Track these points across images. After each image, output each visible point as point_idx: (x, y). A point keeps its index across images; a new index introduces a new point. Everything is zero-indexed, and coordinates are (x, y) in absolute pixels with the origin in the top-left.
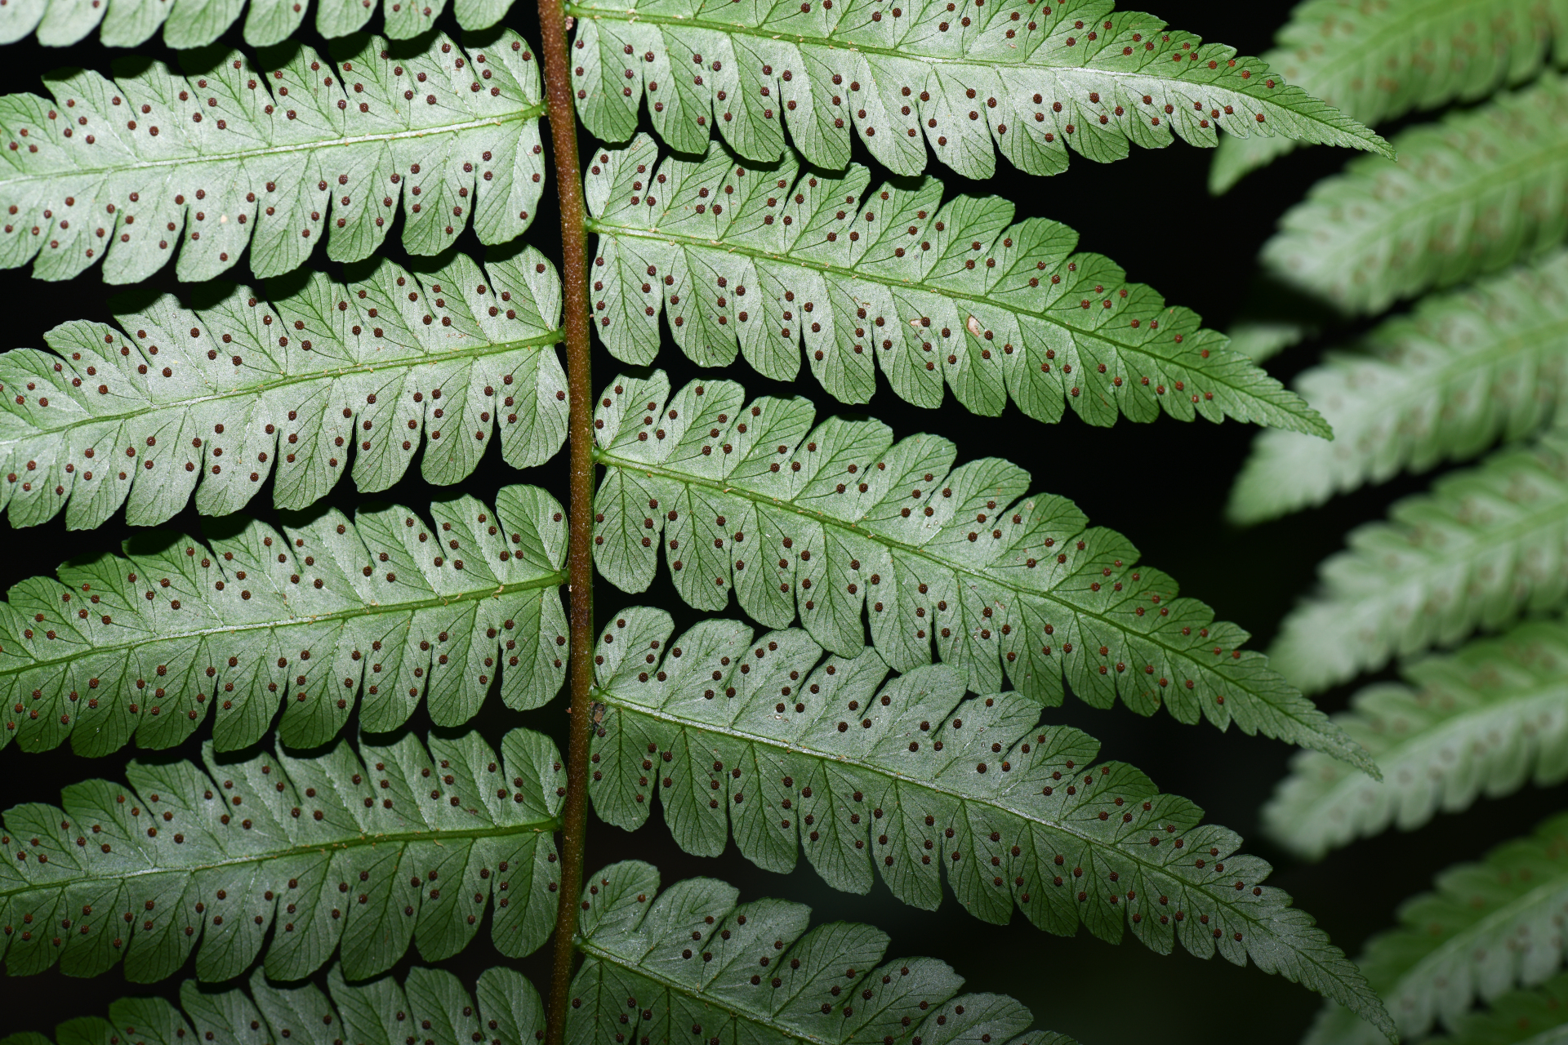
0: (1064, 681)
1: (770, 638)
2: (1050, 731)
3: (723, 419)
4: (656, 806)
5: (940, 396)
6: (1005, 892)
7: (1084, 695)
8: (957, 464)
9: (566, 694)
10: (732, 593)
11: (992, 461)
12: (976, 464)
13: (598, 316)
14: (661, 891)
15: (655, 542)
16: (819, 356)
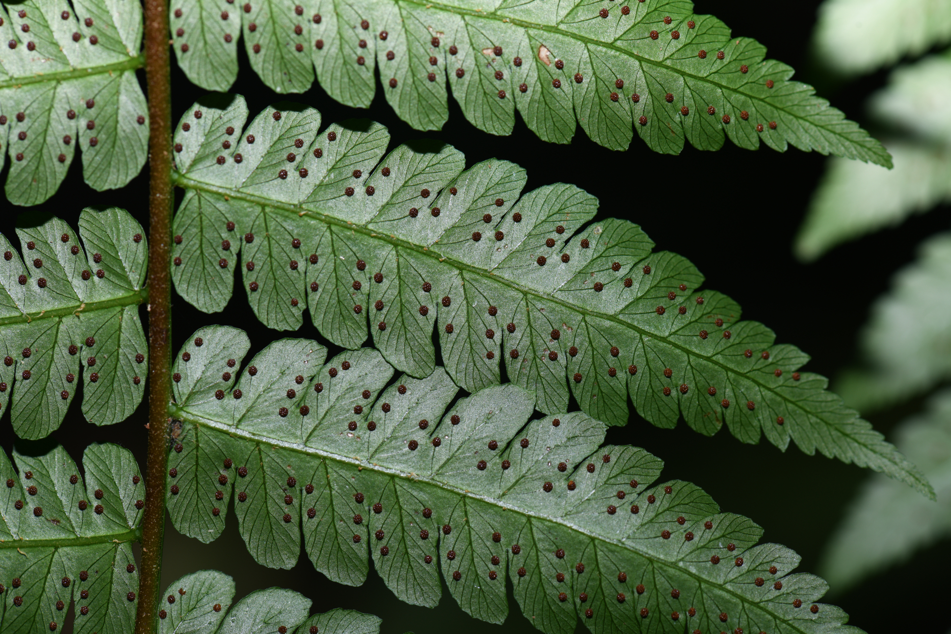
0: (629, 402)
1: (342, 357)
2: (615, 451)
3: (299, 144)
4: (232, 520)
5: (511, 124)
6: (568, 606)
7: (648, 415)
8: (527, 189)
9: (144, 411)
10: (306, 314)
11: (561, 187)
12: (546, 190)
13: (177, 43)
14: (236, 600)
15: (232, 264)
16: (393, 84)
